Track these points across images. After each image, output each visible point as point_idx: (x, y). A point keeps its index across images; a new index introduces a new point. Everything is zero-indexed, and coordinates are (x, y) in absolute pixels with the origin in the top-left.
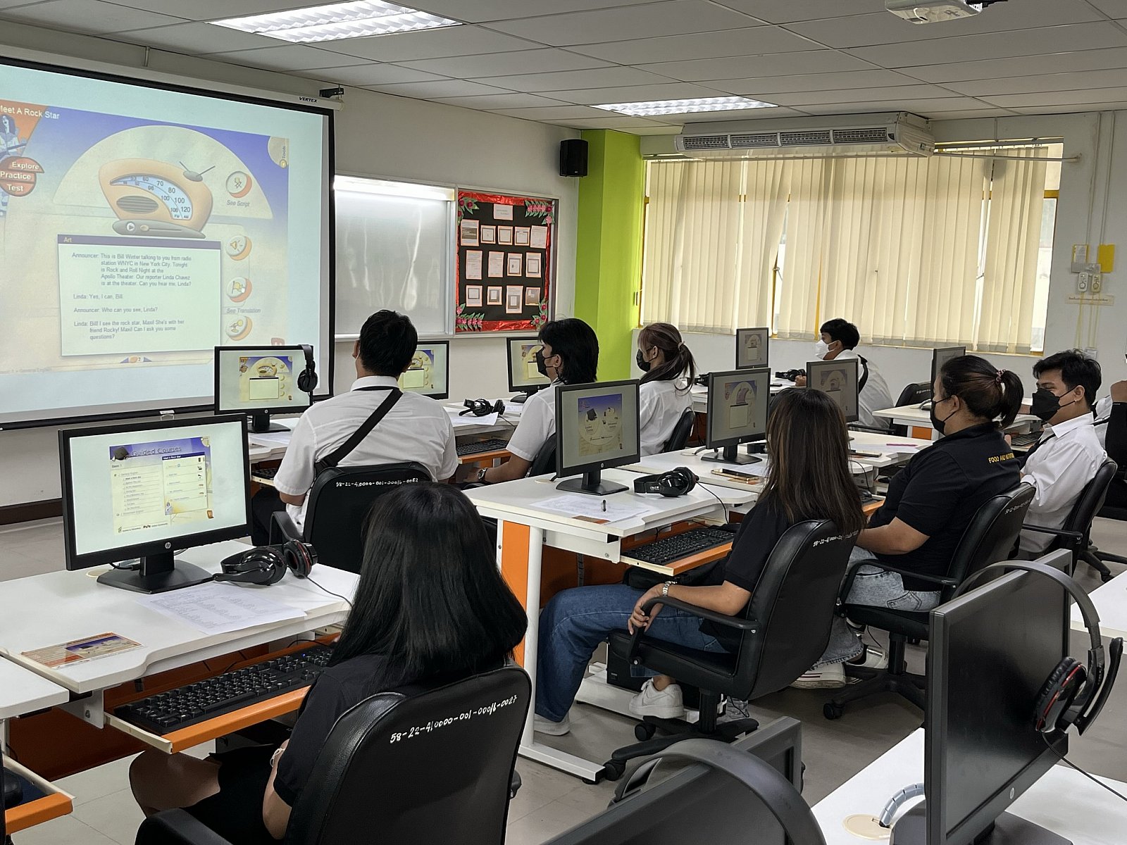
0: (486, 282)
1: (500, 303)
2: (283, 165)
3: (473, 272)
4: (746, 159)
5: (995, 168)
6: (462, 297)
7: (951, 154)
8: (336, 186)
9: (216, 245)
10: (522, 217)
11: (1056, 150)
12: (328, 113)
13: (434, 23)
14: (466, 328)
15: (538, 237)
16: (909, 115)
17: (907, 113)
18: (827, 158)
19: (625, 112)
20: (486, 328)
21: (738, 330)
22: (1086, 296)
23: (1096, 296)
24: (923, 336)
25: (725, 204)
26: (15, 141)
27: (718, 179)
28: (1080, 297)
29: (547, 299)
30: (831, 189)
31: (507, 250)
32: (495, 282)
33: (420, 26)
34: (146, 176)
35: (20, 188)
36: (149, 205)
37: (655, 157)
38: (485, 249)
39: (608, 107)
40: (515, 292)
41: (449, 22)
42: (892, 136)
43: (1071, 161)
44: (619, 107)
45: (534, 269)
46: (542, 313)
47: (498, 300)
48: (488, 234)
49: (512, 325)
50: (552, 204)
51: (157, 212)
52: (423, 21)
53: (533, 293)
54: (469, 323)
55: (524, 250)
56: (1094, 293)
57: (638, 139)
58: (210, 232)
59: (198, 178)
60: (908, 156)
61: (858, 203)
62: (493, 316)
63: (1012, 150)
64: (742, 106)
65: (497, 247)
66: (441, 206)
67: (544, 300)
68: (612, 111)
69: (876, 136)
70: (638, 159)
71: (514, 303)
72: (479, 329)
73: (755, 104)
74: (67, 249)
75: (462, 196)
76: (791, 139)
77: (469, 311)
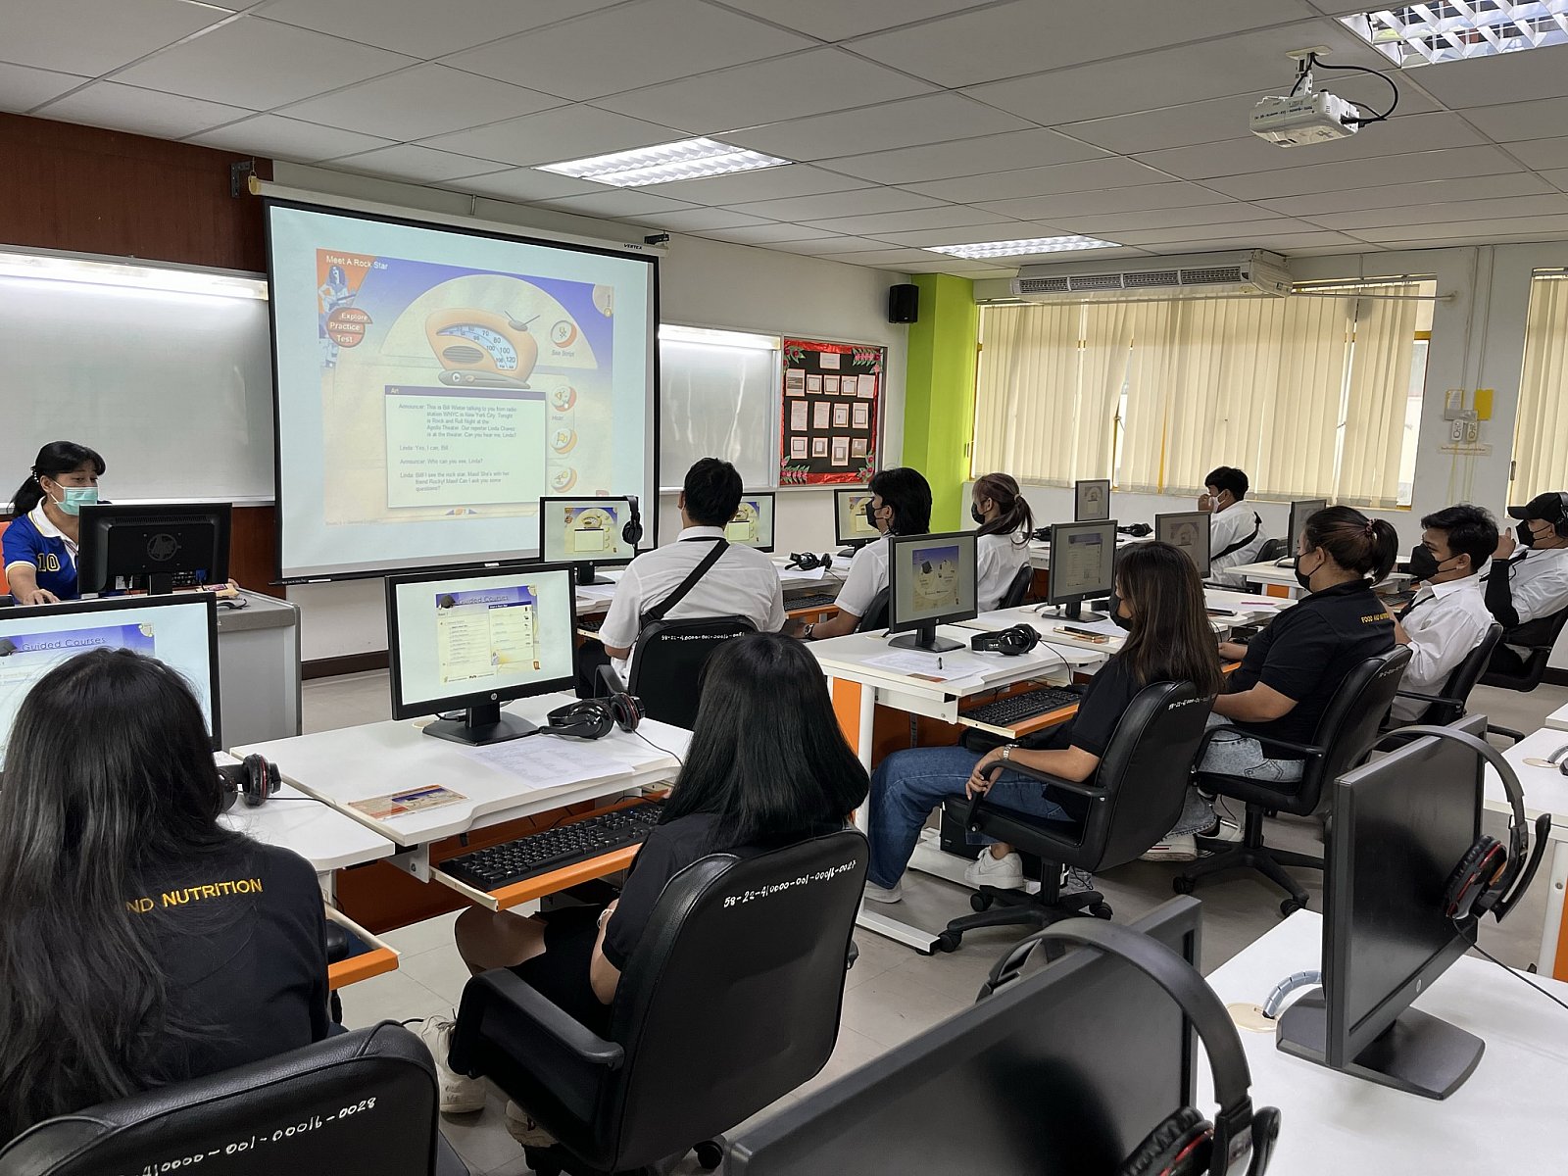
0: (811, 433)
1: (826, 455)
2: (608, 314)
3: (799, 422)
4: (1086, 302)
5: (1360, 308)
6: (787, 449)
7: (1310, 294)
8: (660, 336)
9: (541, 396)
10: (850, 365)
11: (1428, 287)
12: (654, 260)
13: (763, 163)
14: (791, 480)
15: (865, 386)
16: (1265, 252)
17: (1262, 250)
18: (1175, 300)
19: (957, 254)
20: (811, 481)
21: (1077, 483)
22: (1461, 446)
23: (1472, 446)
24: (1277, 489)
25: (1063, 350)
26: (345, 292)
27: (1056, 322)
28: (1454, 446)
29: (874, 451)
30: (1178, 333)
31: (834, 400)
32: (821, 433)
33: (748, 166)
34: (471, 326)
35: (349, 339)
36: (472, 356)
37: (989, 301)
38: (811, 399)
39: (940, 250)
40: (841, 443)
41: (778, 161)
42: (1246, 276)
43: (1445, 299)
44: (952, 250)
45: (861, 420)
46: (869, 466)
47: (823, 452)
48: (814, 384)
49: (838, 478)
50: (880, 352)
51: (484, 361)
52: (750, 160)
53: (860, 445)
54: (794, 475)
55: (851, 400)
56: (1470, 442)
57: (972, 283)
58: (535, 383)
59: (522, 328)
60: (1262, 296)
61: (1207, 347)
62: (818, 469)
63: (1379, 288)
64: (1083, 245)
65: (823, 398)
66: (767, 355)
67: (871, 452)
68: (945, 253)
69: (1230, 276)
70: (971, 305)
71: (840, 455)
72: (804, 482)
73: (1097, 244)
74: (394, 400)
75: (788, 344)
76: (1135, 280)
77: (793, 463)
